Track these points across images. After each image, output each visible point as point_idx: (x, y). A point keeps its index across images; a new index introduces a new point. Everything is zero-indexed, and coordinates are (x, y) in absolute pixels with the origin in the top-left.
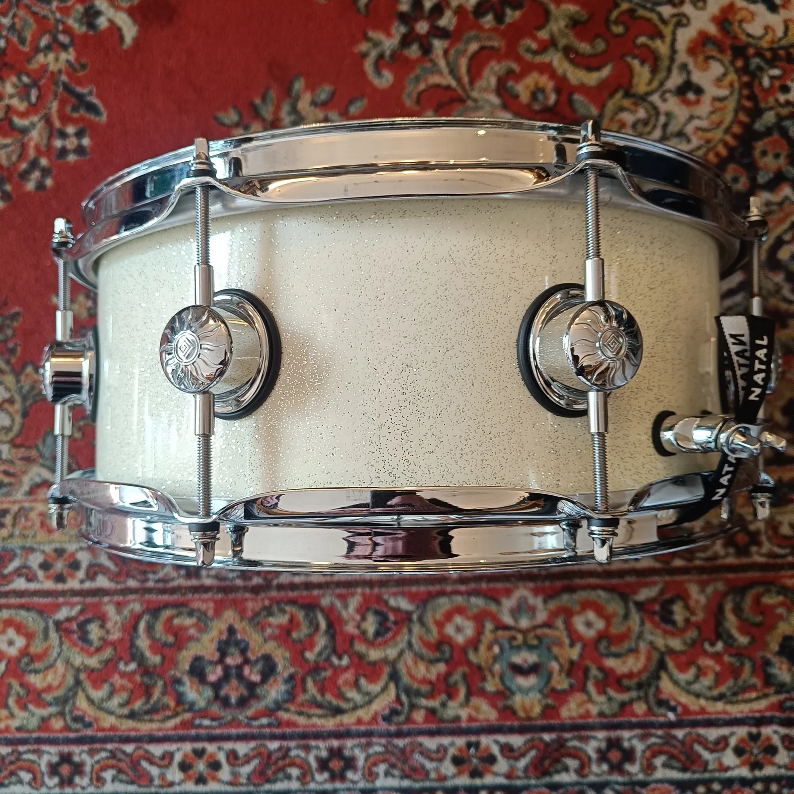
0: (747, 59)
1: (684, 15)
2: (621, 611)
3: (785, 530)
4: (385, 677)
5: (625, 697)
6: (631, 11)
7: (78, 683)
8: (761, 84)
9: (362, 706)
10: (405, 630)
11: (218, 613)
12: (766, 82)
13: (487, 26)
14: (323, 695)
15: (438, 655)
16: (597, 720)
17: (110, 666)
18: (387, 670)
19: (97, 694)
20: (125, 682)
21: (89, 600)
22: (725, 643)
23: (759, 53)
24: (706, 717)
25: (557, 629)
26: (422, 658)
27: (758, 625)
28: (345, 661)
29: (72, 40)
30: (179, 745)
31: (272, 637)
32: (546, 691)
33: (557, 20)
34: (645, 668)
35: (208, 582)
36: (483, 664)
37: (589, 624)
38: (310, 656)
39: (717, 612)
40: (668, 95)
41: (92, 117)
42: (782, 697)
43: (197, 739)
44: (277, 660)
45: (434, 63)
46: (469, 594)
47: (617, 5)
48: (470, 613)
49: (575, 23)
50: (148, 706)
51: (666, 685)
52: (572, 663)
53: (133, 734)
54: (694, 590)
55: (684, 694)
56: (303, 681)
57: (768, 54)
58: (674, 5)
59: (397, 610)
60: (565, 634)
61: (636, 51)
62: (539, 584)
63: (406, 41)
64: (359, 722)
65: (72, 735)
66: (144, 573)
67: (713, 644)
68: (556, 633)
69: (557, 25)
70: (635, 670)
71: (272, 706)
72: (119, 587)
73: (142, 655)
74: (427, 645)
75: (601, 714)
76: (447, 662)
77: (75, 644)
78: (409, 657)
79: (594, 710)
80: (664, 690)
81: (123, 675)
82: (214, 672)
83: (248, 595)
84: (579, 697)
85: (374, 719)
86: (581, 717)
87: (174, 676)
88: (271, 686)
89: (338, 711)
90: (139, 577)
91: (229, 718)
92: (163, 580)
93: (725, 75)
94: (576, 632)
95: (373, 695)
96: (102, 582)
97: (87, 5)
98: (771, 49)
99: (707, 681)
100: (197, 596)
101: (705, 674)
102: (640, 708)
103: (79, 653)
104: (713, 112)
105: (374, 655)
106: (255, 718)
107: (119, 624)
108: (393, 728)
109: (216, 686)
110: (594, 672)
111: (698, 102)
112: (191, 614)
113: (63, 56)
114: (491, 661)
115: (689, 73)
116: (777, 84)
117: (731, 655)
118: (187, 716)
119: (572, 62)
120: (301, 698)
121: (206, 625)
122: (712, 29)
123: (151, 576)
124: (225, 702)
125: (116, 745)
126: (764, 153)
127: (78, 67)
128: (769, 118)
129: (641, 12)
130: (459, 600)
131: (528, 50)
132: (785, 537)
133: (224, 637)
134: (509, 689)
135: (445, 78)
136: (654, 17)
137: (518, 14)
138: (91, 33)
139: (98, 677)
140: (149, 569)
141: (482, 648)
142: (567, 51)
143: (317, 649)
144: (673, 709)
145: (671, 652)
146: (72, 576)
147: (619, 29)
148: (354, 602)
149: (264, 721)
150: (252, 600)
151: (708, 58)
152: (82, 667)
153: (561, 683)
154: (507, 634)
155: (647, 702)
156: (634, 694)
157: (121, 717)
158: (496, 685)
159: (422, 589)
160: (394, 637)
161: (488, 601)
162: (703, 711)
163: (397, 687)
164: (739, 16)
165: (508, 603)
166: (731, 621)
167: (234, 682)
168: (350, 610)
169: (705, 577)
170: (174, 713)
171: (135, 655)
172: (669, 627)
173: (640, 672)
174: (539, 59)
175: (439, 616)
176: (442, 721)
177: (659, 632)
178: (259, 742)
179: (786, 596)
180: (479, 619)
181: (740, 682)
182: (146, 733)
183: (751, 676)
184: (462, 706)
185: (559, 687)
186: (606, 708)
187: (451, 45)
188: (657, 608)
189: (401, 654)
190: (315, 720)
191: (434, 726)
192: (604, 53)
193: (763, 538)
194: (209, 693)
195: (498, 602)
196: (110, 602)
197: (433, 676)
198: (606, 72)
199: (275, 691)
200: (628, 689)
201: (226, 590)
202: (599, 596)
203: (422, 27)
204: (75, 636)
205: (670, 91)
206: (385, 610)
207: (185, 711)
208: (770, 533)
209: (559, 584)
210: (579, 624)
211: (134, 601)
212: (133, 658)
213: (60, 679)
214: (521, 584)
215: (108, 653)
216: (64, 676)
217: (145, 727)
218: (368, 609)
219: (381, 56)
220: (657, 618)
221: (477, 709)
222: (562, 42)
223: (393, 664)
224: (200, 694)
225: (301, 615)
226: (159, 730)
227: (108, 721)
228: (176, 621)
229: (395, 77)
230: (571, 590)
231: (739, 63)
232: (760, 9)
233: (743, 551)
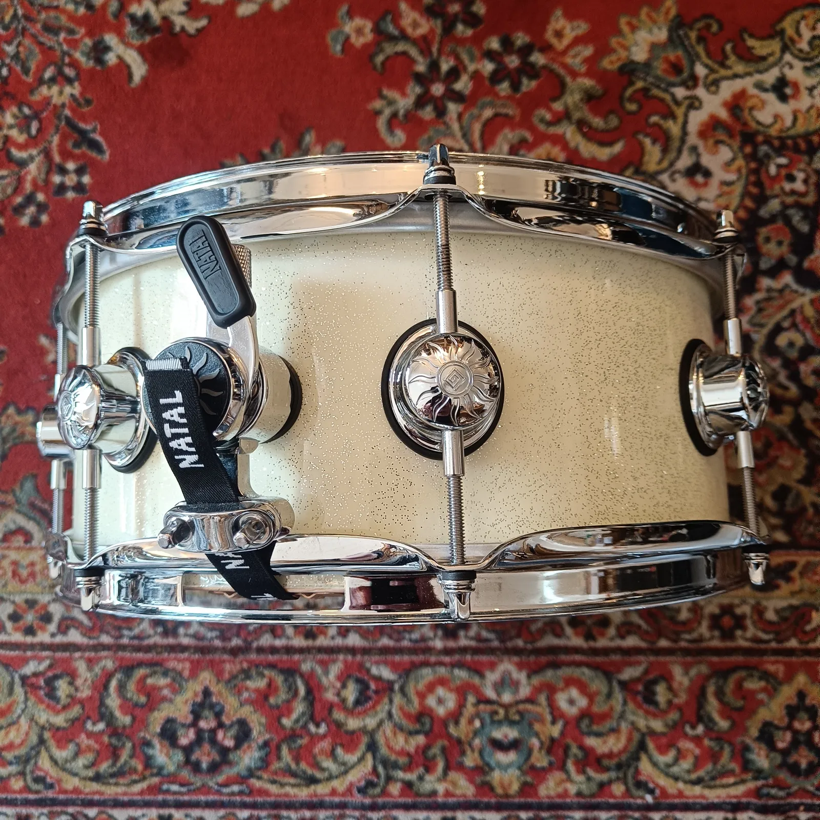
0: (755, 146)
1: (696, 98)
2: (604, 689)
3: (771, 615)
4: (362, 747)
5: (604, 777)
6: (645, 90)
7: (42, 741)
8: (767, 171)
9: (337, 777)
10: (386, 700)
11: (194, 674)
12: (773, 170)
13: (503, 94)
14: (297, 764)
15: (418, 726)
16: (575, 800)
17: (77, 724)
18: (365, 740)
19: (61, 754)
20: (91, 742)
21: (59, 655)
22: (706, 727)
23: (768, 141)
24: (684, 800)
25: (539, 705)
26: (401, 729)
27: (739, 710)
28: (323, 729)
29: (78, 74)
30: (145, 811)
31: (249, 701)
32: (525, 767)
33: (572, 93)
34: (625, 749)
35: (185, 641)
36: (463, 738)
37: (571, 702)
38: (287, 722)
39: (699, 695)
40: (677, 176)
41: (93, 154)
42: (760, 783)
43: (164, 804)
44: (252, 725)
45: (448, 126)
46: (453, 665)
47: (632, 83)
48: (452, 686)
49: (589, 98)
50: (115, 769)
51: (645, 766)
52: (552, 740)
53: (96, 797)
54: (677, 672)
55: (662, 776)
56: (278, 748)
57: (776, 143)
58: (688, 88)
59: (378, 679)
60: (548, 710)
61: (648, 130)
62: (524, 658)
63: (421, 102)
64: (334, 792)
65: (32, 797)
66: (119, 628)
67: (693, 727)
68: (538, 709)
69: (572, 98)
70: (615, 750)
71: (244, 773)
72: (91, 642)
73: (112, 715)
74: (407, 716)
75: (579, 794)
76: (427, 734)
77: (41, 701)
78: (388, 728)
79: (572, 789)
80: (643, 772)
81: (90, 735)
82: (186, 736)
83: (226, 657)
84: (558, 775)
85: (349, 791)
86: (559, 796)
87: (144, 738)
88: (245, 752)
89: (313, 781)
90: (113, 633)
91: (199, 784)
92: (138, 637)
93: (733, 160)
94: (559, 709)
95: (349, 765)
96: (74, 636)
97: (96, 39)
98: (780, 138)
99: (686, 764)
100: (173, 655)
101: (684, 757)
102: (618, 789)
103: (44, 710)
104: (720, 196)
105: (353, 724)
106: (226, 784)
107: (89, 682)
108: (367, 801)
109: (188, 750)
110: (574, 750)
111: (706, 184)
112: (165, 674)
113: (68, 90)
114: (471, 735)
115: (698, 155)
116: (784, 172)
117: (711, 739)
118: (155, 780)
119: (585, 135)
120: (275, 766)
121: (181, 687)
122: (723, 114)
123: (126, 632)
124: (196, 768)
125: (78, 809)
126: (768, 240)
127: (82, 101)
128: (774, 205)
129: (655, 92)
130: (442, 671)
131: (542, 120)
132: (770, 623)
133: (199, 699)
134: (488, 765)
135: (457, 141)
136: (668, 98)
137: (534, 84)
138: (99, 68)
139: (64, 736)
140: (124, 625)
141: (463, 721)
142: (581, 125)
143: (294, 716)
144: (651, 792)
145: (652, 733)
146: (43, 629)
147: (632, 107)
148: (335, 670)
149: (235, 788)
150: (229, 661)
151: (718, 142)
152: (47, 725)
153: (541, 760)
154: (489, 708)
155: (626, 784)
156: (613, 775)
157: (85, 779)
158: (475, 760)
159: (406, 658)
160: (374, 707)
161: (472, 674)
162: (680, 794)
163: (374, 758)
164: (750, 103)
165: (492, 677)
166: (713, 705)
167: (207, 747)
168: (330, 677)
169: (689, 659)
170: (142, 777)
171: (105, 715)
172: (651, 708)
173: (620, 753)
174: (553, 130)
175: (421, 686)
176: (418, 795)
177: (641, 712)
178: (228, 811)
179: (768, 681)
180: (462, 691)
181: (719, 767)
182: (111, 797)
183: (730, 761)
184: (439, 780)
185: (539, 765)
186: (584, 788)
187: (465, 109)
188: (640, 688)
189: (380, 724)
190: (288, 789)
191: (410, 800)
192: (616, 129)
193: (749, 622)
194: (179, 757)
195: (482, 676)
196: (81, 658)
197: (411, 748)
198: (618, 148)
199: (248, 758)
200: (607, 769)
201: (203, 650)
202: (584, 674)
203: (438, 89)
204: (42, 693)
205: (679, 172)
206: (366, 678)
207: (152, 775)
208: (756, 617)
209: (544, 659)
210: (562, 700)
211: (106, 657)
212: (102, 717)
213: (23, 737)
214: (506, 658)
215: (76, 711)
216: (27, 734)
217: (111, 791)
218: (349, 677)
219: (394, 115)
220: (640, 698)
221: (454, 784)
222: (577, 115)
223: (372, 734)
224: (170, 758)
225: (279, 680)
226: (125, 794)
227: (71, 783)
228: (149, 681)
229: (408, 138)
230: (556, 665)
231: (748, 150)
232: (771, 97)
233: (727, 635)
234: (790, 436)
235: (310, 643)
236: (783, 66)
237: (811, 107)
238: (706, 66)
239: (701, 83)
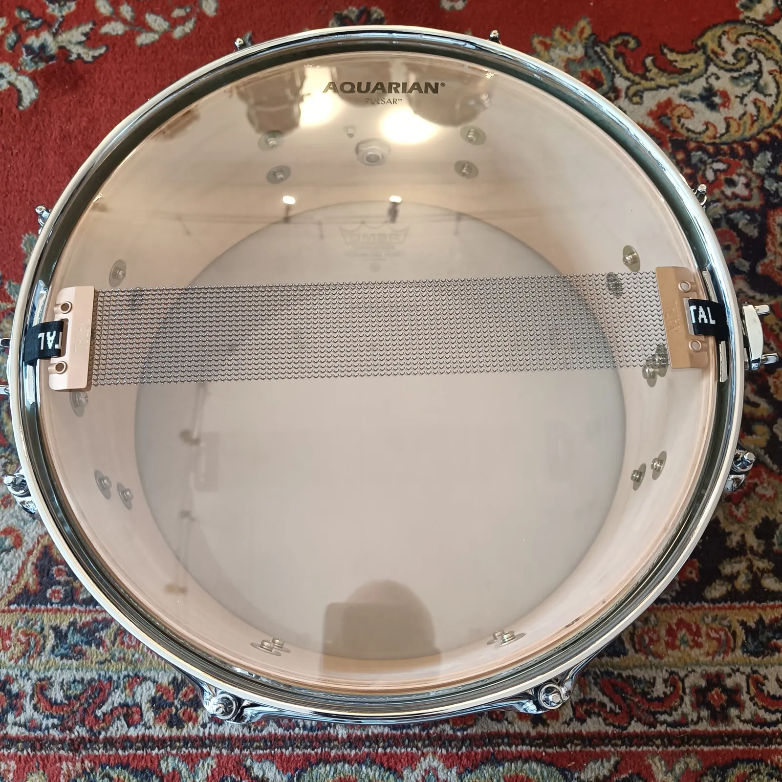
0: (688, 153)
3: (771, 687)
8: (704, 176)
12: (710, 175)
23: (700, 147)
35: (14, 731)
46: (360, 761)
54: (658, 767)
57: (711, 149)
83: (63, 753)
98: (713, 144)
116: (723, 177)
122: (651, 123)
132: (773, 698)
148: (205, 769)
150: (67, 759)
159: (299, 751)
164: (677, 113)
165: (412, 776)
169: (673, 749)
193: (745, 697)
195: (399, 775)
201: (34, 744)
202: (534, 771)
208: (753, 690)
214: (429, 751)
230: (496, 760)
231: (680, 156)
232: (699, 106)
233: (719, 715)
234: (769, 461)
235: (174, 732)
236: (710, 77)
237: (744, 114)
238: (627, 79)
239: (623, 94)
